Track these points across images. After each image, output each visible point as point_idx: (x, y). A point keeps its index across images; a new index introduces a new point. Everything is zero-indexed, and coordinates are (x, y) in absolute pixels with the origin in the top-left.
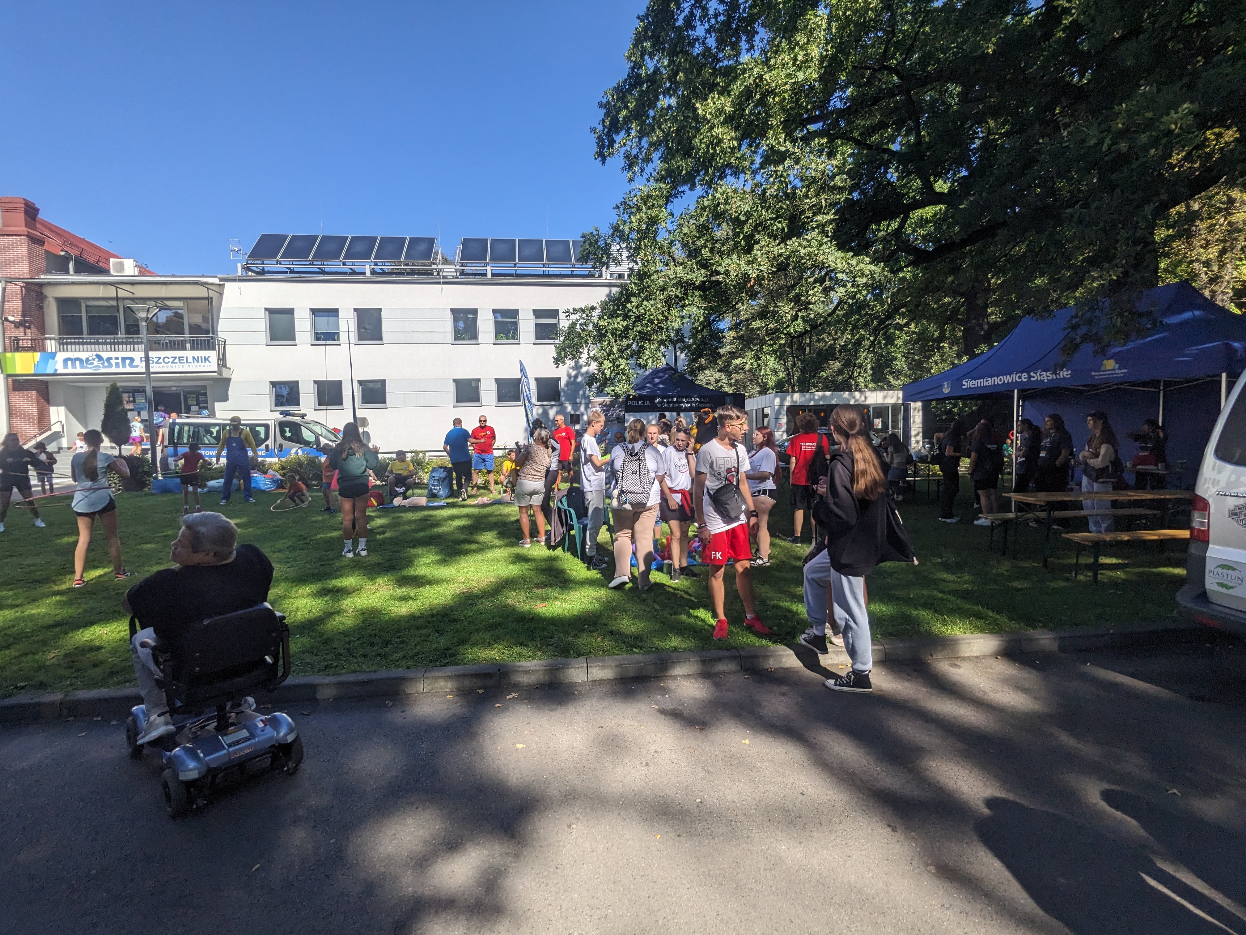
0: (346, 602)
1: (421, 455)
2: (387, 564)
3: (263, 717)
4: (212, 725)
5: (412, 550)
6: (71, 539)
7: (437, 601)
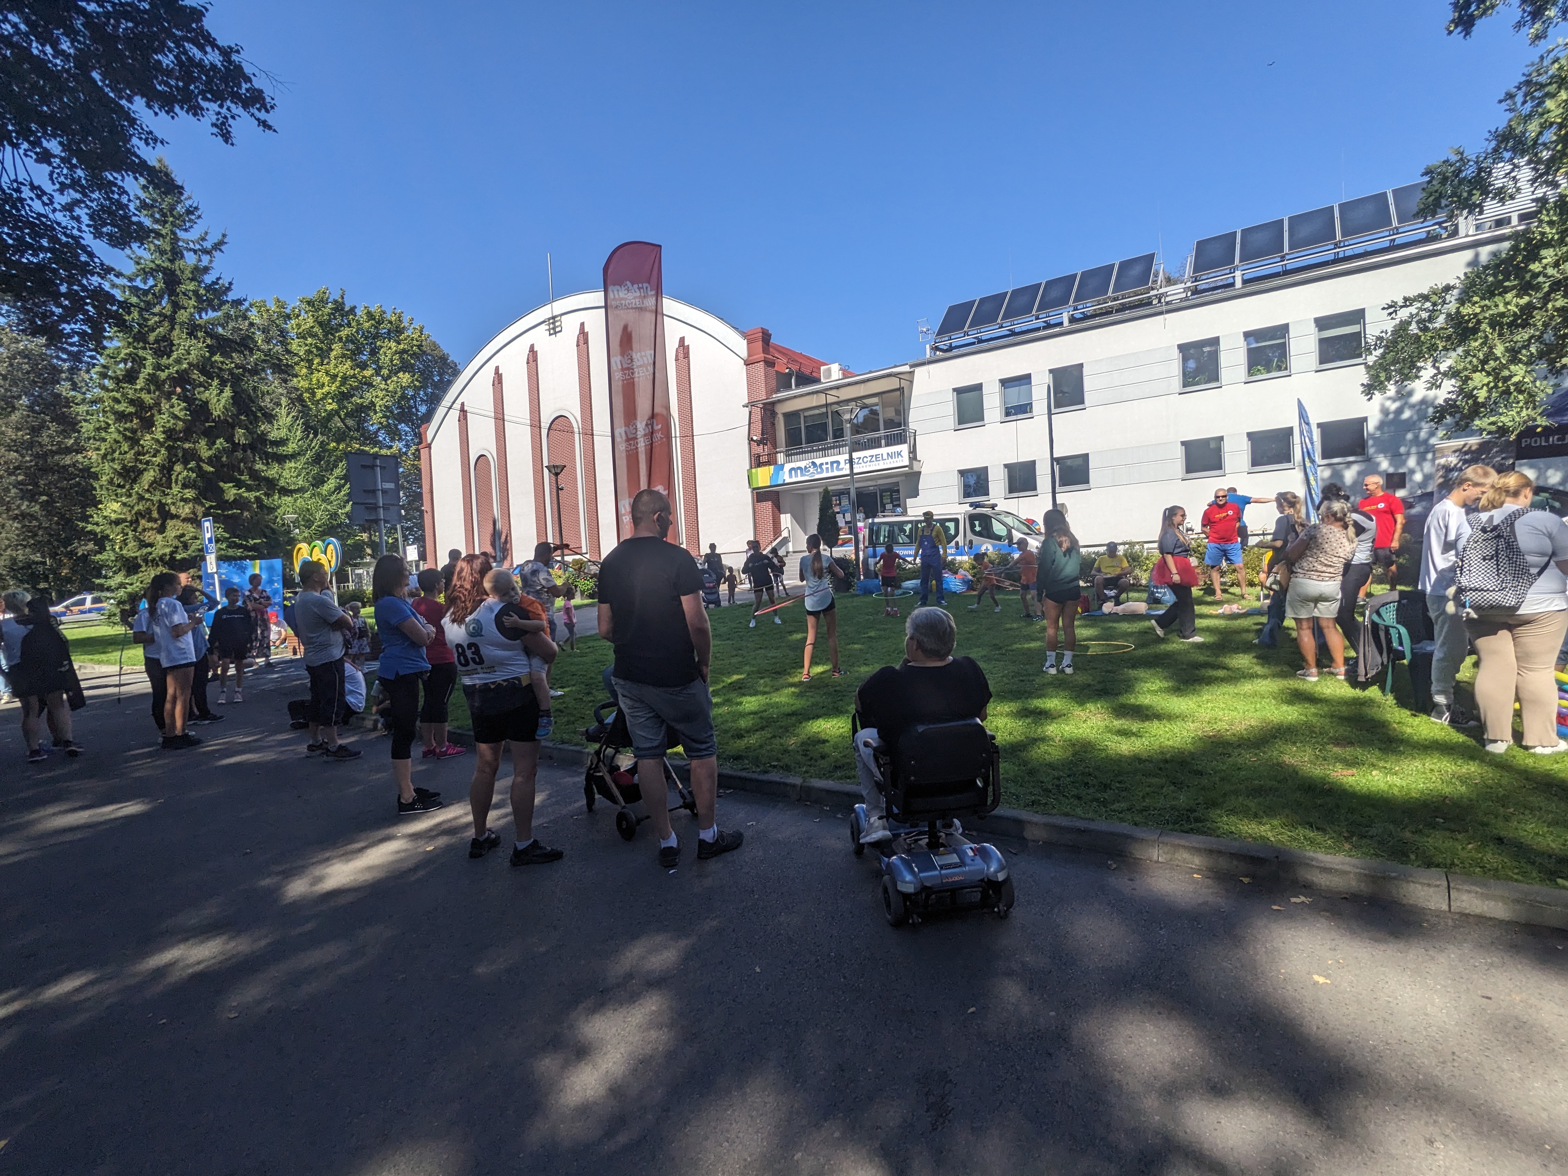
0: (1051, 728)
1: (1137, 547)
2: (1099, 687)
3: (973, 846)
4: (924, 841)
5: (1130, 671)
6: (799, 636)
7: (1170, 743)
